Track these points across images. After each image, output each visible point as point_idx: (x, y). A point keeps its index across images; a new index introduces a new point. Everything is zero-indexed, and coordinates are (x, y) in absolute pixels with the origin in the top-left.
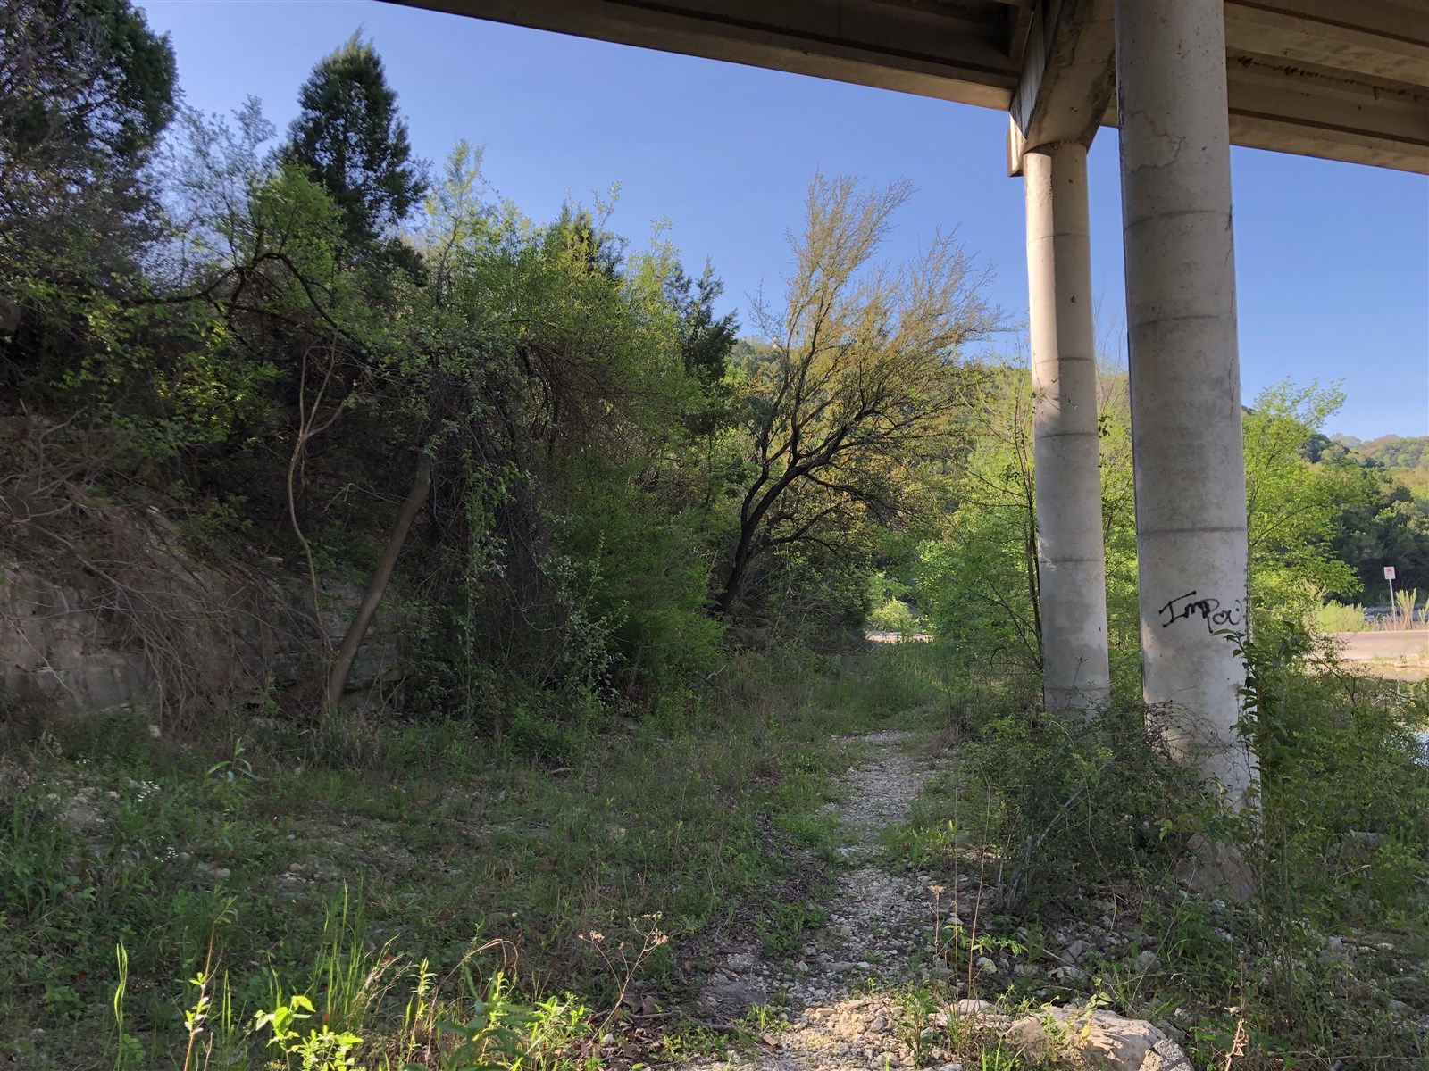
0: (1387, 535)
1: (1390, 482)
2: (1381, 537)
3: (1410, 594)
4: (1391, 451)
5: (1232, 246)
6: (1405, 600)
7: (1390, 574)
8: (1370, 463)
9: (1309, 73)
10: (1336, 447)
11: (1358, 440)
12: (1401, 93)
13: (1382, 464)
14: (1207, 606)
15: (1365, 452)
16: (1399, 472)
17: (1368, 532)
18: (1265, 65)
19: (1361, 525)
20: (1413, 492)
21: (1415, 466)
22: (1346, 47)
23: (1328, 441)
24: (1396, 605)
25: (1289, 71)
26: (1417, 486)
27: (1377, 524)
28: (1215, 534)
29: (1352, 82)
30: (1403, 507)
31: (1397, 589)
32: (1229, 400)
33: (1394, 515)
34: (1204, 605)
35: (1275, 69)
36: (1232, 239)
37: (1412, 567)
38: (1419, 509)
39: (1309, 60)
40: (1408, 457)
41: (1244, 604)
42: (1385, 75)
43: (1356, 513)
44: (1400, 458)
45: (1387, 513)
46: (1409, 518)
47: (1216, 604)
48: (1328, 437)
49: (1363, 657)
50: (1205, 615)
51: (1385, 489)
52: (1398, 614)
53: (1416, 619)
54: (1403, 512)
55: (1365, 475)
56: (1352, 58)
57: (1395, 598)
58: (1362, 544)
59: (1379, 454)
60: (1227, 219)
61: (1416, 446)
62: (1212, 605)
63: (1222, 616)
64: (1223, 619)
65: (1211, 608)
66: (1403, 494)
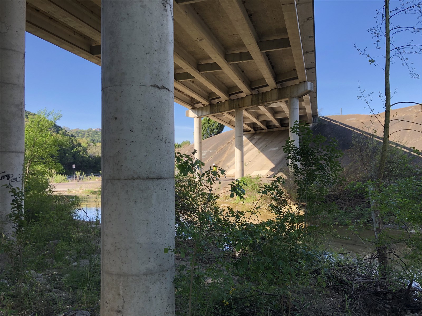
0: (75, 156)
1: (76, 141)
2: (73, 156)
3: (79, 172)
4: (78, 133)
5: (25, 64)
6: (78, 173)
7: (74, 166)
8: (72, 136)
9: (56, 21)
10: (64, 130)
11: (69, 129)
12: (81, 35)
13: (75, 136)
14: (9, 176)
15: (71, 132)
16: (79, 139)
17: (70, 155)
18: (43, 14)
19: (68, 153)
20: (82, 144)
21: (83, 138)
22: (66, 17)
23: (61, 128)
24: (75, 175)
25: (51, 18)
26: (83, 143)
27: (72, 153)
28: (13, 154)
29: (68, 28)
30: (79, 148)
31: (76, 171)
32: (21, 112)
33: (77, 150)
34: (8, 176)
35: (46, 16)
36: (25, 62)
37: (80, 165)
38: (83, 149)
39: (55, 17)
40: (82, 135)
41: (22, 176)
42: (76, 28)
43: (67, 149)
44: (80, 135)
45: (75, 150)
46: (80, 151)
47: (12, 176)
48: (62, 127)
49: (65, 190)
50: (8, 179)
51: (75, 143)
52: (75, 178)
53: (80, 179)
54: (79, 150)
55: (70, 139)
56: (67, 21)
57: (75, 173)
58: (68, 158)
59: (75, 133)
60: (23, 55)
61: (84, 132)
62: (11, 176)
63: (14, 179)
64: (14, 180)
65: (10, 177)
66: (79, 145)
